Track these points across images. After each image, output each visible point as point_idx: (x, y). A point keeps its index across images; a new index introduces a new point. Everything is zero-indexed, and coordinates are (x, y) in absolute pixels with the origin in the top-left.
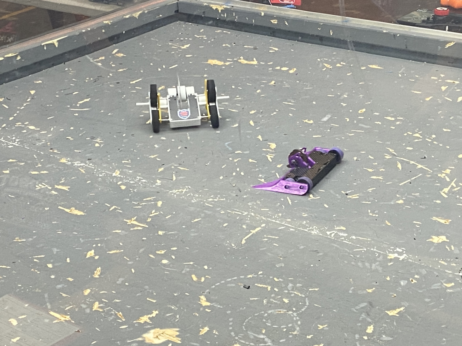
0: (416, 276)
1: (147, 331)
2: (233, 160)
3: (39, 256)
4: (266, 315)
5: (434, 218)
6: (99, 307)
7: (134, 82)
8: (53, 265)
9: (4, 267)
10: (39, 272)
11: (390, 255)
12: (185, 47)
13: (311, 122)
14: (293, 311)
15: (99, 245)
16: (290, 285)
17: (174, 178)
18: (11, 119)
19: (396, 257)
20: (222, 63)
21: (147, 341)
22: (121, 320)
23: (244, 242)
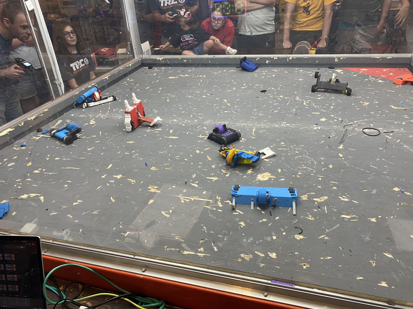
0: (332, 133)
1: (256, 176)
2: (216, 108)
3: (177, 157)
4: (296, 159)
5: (313, 113)
6: (225, 171)
7: (147, 88)
8: (187, 159)
9: (166, 164)
10: (184, 163)
11: (314, 128)
12: (155, 74)
13: (230, 91)
14: (304, 155)
15: (198, 148)
16: (291, 146)
17: (201, 118)
18: (109, 108)
19: (317, 129)
20: (175, 78)
21: (261, 180)
22: (240, 174)
23: (254, 135)
